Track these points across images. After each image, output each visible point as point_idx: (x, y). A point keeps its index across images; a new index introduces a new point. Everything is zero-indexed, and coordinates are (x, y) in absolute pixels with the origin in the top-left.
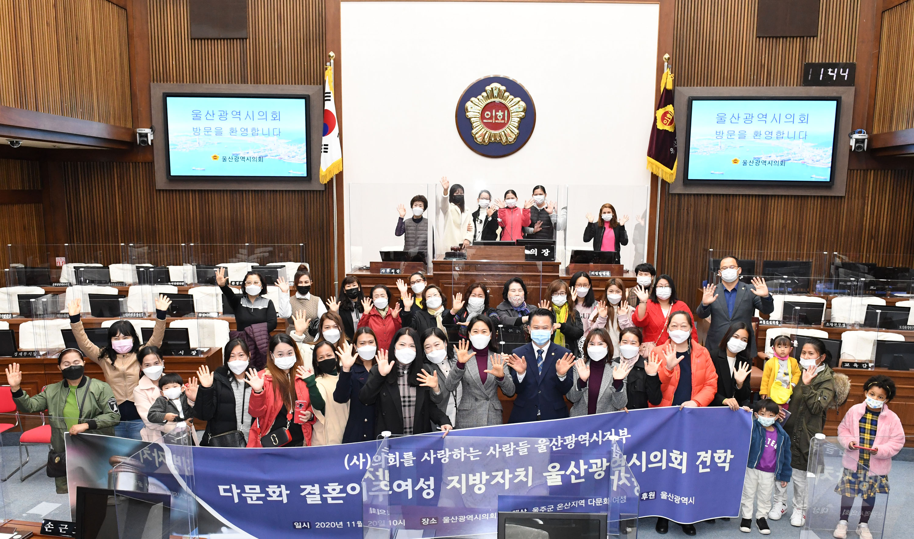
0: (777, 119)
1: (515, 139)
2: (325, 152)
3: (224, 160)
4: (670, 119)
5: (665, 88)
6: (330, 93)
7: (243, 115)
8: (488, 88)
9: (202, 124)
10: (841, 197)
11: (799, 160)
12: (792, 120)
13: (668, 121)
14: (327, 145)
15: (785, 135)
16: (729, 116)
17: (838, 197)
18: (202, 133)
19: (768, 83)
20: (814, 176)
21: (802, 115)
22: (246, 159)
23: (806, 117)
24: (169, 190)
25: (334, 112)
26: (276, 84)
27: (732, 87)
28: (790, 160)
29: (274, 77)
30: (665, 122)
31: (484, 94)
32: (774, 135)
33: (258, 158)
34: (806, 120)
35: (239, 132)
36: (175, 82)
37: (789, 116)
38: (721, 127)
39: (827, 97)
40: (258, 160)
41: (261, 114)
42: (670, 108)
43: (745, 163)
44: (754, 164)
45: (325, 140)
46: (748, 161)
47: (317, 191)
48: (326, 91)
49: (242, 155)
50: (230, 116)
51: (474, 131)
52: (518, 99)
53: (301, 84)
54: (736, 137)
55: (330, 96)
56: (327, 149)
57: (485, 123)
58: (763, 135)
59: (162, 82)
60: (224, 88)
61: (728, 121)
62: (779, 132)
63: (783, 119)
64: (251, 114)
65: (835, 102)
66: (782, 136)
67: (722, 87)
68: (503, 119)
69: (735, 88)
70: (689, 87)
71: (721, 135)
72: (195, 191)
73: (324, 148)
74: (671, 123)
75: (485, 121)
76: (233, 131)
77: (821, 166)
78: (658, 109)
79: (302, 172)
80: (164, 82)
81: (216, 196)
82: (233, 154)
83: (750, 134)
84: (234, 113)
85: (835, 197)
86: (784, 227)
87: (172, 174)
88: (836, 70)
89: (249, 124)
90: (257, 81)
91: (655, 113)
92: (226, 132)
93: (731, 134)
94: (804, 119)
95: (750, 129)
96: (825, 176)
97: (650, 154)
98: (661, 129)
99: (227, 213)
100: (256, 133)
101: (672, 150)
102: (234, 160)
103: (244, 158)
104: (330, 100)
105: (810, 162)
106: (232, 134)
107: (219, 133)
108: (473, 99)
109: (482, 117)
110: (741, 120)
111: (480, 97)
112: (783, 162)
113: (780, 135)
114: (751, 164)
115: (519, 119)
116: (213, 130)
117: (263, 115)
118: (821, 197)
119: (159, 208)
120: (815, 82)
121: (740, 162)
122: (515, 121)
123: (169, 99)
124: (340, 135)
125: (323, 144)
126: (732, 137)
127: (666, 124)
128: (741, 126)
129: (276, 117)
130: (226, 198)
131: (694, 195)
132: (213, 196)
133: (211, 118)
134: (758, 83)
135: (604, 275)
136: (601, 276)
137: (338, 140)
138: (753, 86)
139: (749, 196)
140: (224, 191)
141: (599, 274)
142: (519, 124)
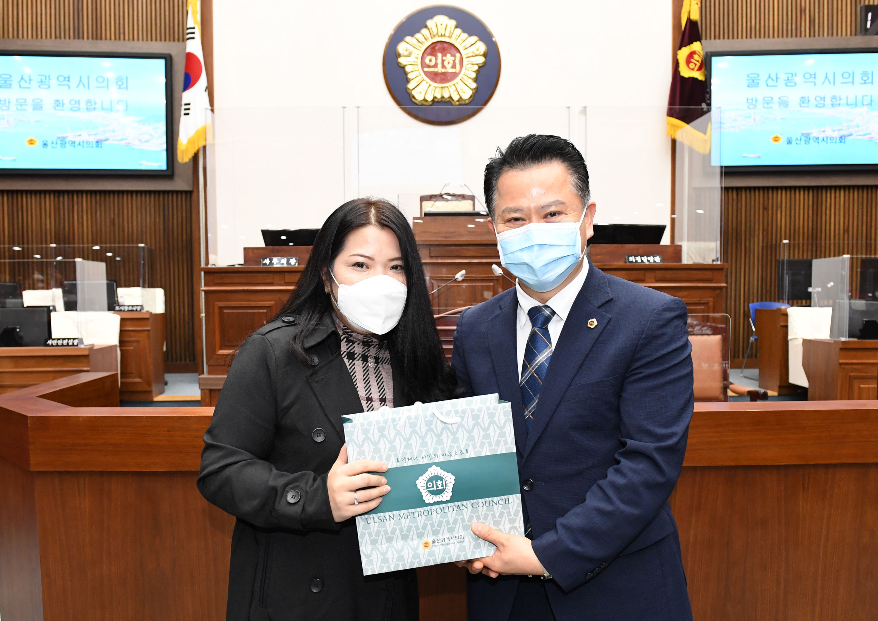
0: (829, 80)
1: (471, 96)
2: (185, 114)
3: (45, 145)
4: (698, 61)
5: (689, 20)
6: (194, 28)
7: (74, 82)
8: (430, 23)
9: (13, 94)
11: (864, 135)
12: (850, 79)
13: (696, 65)
14: (189, 104)
15: (843, 101)
16: (763, 78)
18: (13, 106)
19: (812, 34)
21: (865, 74)
22: (77, 144)
23: (870, 76)
25: (200, 55)
26: (124, 39)
27: (762, 39)
28: (851, 135)
29: (122, 31)
30: (692, 66)
31: (425, 31)
32: (828, 102)
33: (94, 143)
34: (870, 80)
35: (67, 106)
37: (846, 75)
38: (753, 93)
40: (94, 145)
41: (100, 80)
42: (696, 46)
43: (789, 142)
44: (803, 142)
45: (187, 96)
46: (794, 139)
47: (182, 192)
48: (189, 26)
49: (71, 139)
50: (54, 82)
51: (411, 86)
52: (475, 38)
53: (161, 40)
54: (775, 105)
55: (194, 33)
56: (189, 109)
57: (426, 73)
58: (813, 102)
61: (762, 83)
62: (834, 97)
63: (839, 79)
64: (85, 80)
66: (838, 102)
68: (454, 67)
69: (768, 40)
71: (754, 103)
72: (1, 193)
73: (185, 109)
74: (700, 69)
75: (426, 70)
76: (58, 104)
78: (680, 49)
79: (163, 163)
81: (34, 200)
82: (58, 138)
83: (794, 101)
84: (61, 79)
89: (83, 95)
90: (97, 36)
91: (675, 55)
92: (48, 104)
93: (768, 101)
94: (867, 78)
95: (794, 94)
97: (671, 113)
98: (686, 76)
99: (50, 224)
100: (93, 107)
101: (704, 105)
102: (59, 146)
103: (74, 143)
104: (193, 38)
106: (57, 108)
107: (38, 106)
108: (408, 39)
109: (423, 65)
110: (781, 82)
111: (418, 36)
112: (842, 138)
113: (835, 102)
114: (798, 142)
115: (476, 67)
116: (29, 102)
117: (104, 82)
121: (783, 140)
122: (470, 70)
124: (210, 89)
125: (184, 102)
126: (770, 105)
127: (693, 69)
128: (781, 91)
129: (123, 84)
130: (49, 202)
132: (29, 200)
133: (27, 85)
134: (798, 34)
135: (652, 261)
136: (647, 263)
137: (206, 95)
138: (792, 36)
139: (794, 188)
140: (45, 192)
141: (642, 261)
142: (477, 75)
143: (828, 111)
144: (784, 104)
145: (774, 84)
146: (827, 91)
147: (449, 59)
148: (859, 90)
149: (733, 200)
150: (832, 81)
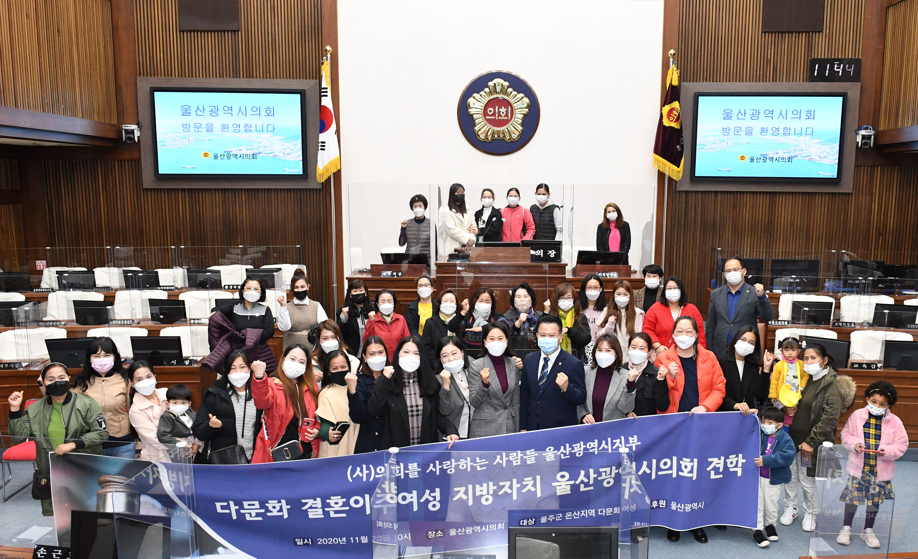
0: (783, 115)
1: (518, 136)
2: (321, 149)
3: (216, 157)
4: (676, 115)
5: (671, 84)
6: (327, 88)
7: (235, 111)
8: (491, 84)
9: (192, 120)
10: (849, 193)
13: (674, 118)
14: (324, 143)
16: (735, 112)
17: (846, 193)
18: (192, 129)
19: (775, 79)
20: (821, 173)
22: (238, 156)
24: (157, 189)
25: (331, 108)
26: (270, 78)
27: (738, 82)
30: (671, 118)
31: (487, 90)
33: (251, 156)
35: (231, 129)
36: (163, 76)
39: (834, 93)
40: (251, 157)
41: (254, 109)
42: (676, 104)
43: (752, 160)
45: (322, 137)
47: (313, 189)
48: (323, 86)
50: (221, 112)
51: (476, 128)
52: (522, 95)
53: (297, 78)
54: (743, 133)
55: (327, 92)
56: (324, 146)
57: (487, 120)
59: (149, 76)
60: (215, 82)
61: (734, 117)
62: (786, 128)
64: (243, 110)
65: (841, 98)
66: (788, 132)
67: (728, 83)
68: (507, 115)
69: (741, 83)
70: (695, 83)
71: (728, 131)
72: (183, 190)
73: (321, 146)
74: (677, 120)
75: (487, 117)
76: (224, 127)
77: (828, 163)
78: (664, 106)
79: (298, 170)
80: (151, 76)
81: (207, 195)
82: (225, 152)
83: (756, 131)
84: (226, 109)
85: (842, 193)
86: (792, 224)
87: (160, 173)
88: (842, 65)
89: (242, 120)
90: (250, 75)
91: (661, 110)
92: (217, 128)
93: (738, 130)
97: (656, 152)
98: (667, 125)
99: (219, 212)
100: (250, 129)
101: (678, 147)
102: (226, 158)
103: (236, 155)
104: (326, 96)
106: (224, 130)
107: (210, 129)
108: (475, 95)
109: (485, 114)
110: (748, 116)
111: (482, 93)
115: (522, 116)
116: (204, 126)
117: (257, 111)
118: (829, 193)
119: (146, 208)
120: (821, 78)
121: (747, 159)
122: (519, 117)
123: (156, 94)
124: (338, 132)
125: (320, 141)
126: (739, 133)
127: (672, 121)
129: (270, 112)
130: (218, 197)
131: (702, 192)
132: (204, 195)
133: (202, 113)
134: (764, 79)
135: (612, 276)
136: (609, 278)
137: (336, 136)
138: (759, 81)
139: (756, 193)
140: (215, 189)
141: (606, 276)
142: (523, 121)
143: (781, 138)
144: (749, 132)
145: (743, 117)
146: (781, 124)
147: (503, 110)
148: (804, 123)
149: (712, 200)
150: (785, 117)
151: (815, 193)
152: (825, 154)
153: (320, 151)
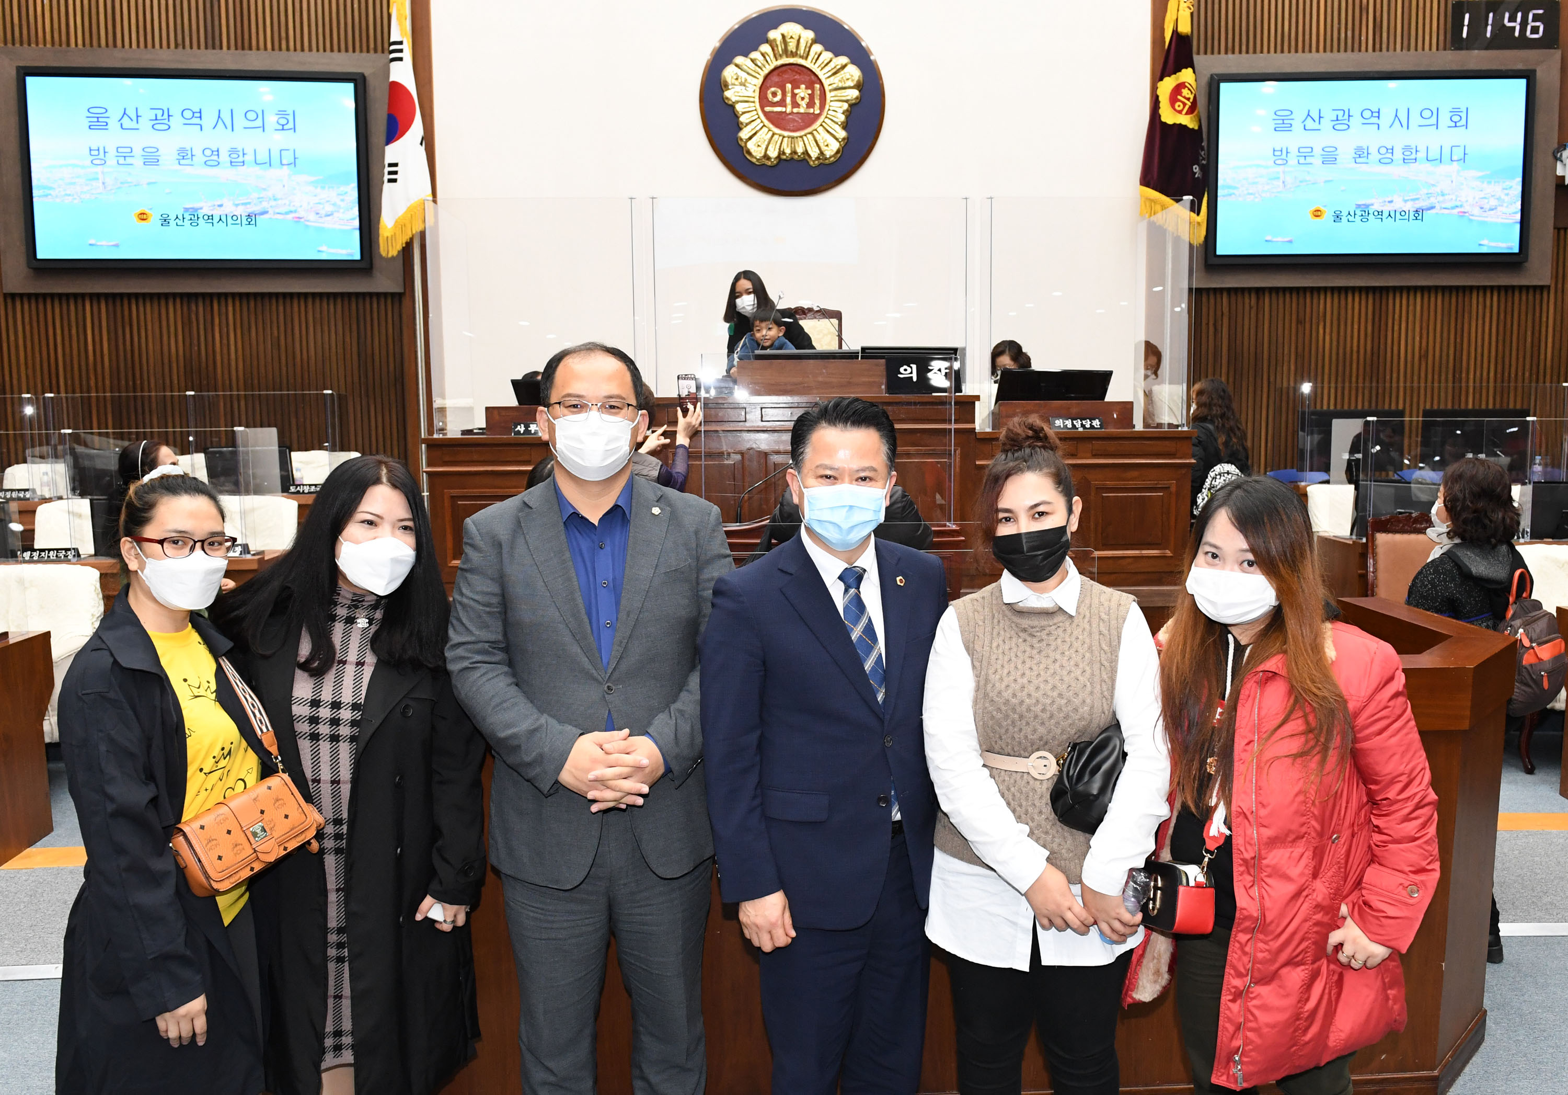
0: (1401, 120)
1: (838, 152)
2: (390, 181)
3: (165, 221)
4: (1188, 99)
5: (1175, 32)
6: (401, 43)
7: (209, 119)
8: (774, 34)
9: (111, 139)
10: (1542, 288)
11: (1453, 208)
12: (1433, 121)
13: (1185, 104)
14: (396, 165)
15: (1422, 155)
16: (1299, 116)
17: (1535, 288)
18: (111, 159)
19: (1377, 46)
20: (1485, 242)
21: (1455, 111)
22: (216, 219)
23: (1464, 115)
24: (37, 296)
25: (411, 86)
26: (288, 49)
27: (1300, 54)
28: (1432, 208)
29: (283, 35)
30: (1179, 106)
31: (765, 48)
32: (1398, 155)
33: (244, 219)
34: (1463, 122)
35: (199, 158)
36: (49, 46)
37: (1427, 114)
38: (1283, 140)
39: (1507, 71)
40: (244, 222)
41: (251, 116)
42: (1187, 75)
43: (1338, 217)
44: (1358, 218)
45: (392, 152)
46: (1345, 213)
47: (386, 295)
48: (392, 40)
49: (206, 211)
50: (176, 121)
51: (744, 134)
52: (843, 60)
53: (346, 49)
54: (1317, 160)
55: (401, 51)
56: (396, 173)
57: (766, 114)
58: (1374, 156)
59: (17, 45)
60: (165, 58)
61: (1297, 125)
62: (1407, 148)
63: (1415, 119)
64: (226, 117)
65: (1523, 82)
66: (1413, 156)
67: (1279, 55)
68: (811, 104)
69: (1307, 55)
70: (1209, 56)
71: (1284, 156)
72: (96, 297)
73: (390, 173)
74: (1191, 111)
75: (768, 109)
76: (184, 155)
77: (1500, 220)
78: (1161, 79)
80: (21, 44)
81: (149, 310)
82: (186, 210)
83: (1346, 154)
84: (188, 114)
85: (1528, 288)
86: (1424, 356)
87: (40, 255)
88: (1519, 15)
89: (223, 140)
90: (243, 43)
91: (1154, 89)
92: (168, 155)
93: (1305, 154)
94: (1459, 118)
95: (1345, 143)
96: (1509, 242)
97: (1147, 180)
98: (1170, 122)
99: (175, 346)
100: (241, 159)
101: (1196, 169)
102: (187, 223)
103: (211, 217)
104: (401, 59)
105: (1476, 211)
106: (182, 162)
107: (152, 159)
108: (739, 60)
109: (763, 100)
110: (1326, 124)
111: (755, 55)
112: (1418, 213)
113: (1410, 156)
114: (1351, 219)
115: (846, 106)
116: (138, 152)
117: (257, 119)
118: (1499, 288)
119: (12, 338)
120: (1476, 40)
121: (1328, 215)
122: (837, 110)
123: (30, 80)
124: (428, 142)
125: (387, 162)
126: (1309, 160)
127: (1180, 112)
128: (1325, 137)
129: (288, 122)
130: (173, 312)
131: (1229, 290)
132: (141, 309)
133: (133, 125)
134: (1356, 46)
135: (1088, 426)
136: (1081, 429)
137: (422, 150)
138: (1346, 51)
139: (1345, 290)
140: (166, 296)
141: (1074, 426)
142: (847, 117)
143: (1398, 170)
144: (1330, 158)
145: (1316, 126)
146: (1398, 138)
147: (802, 92)
148: (1446, 137)
149: (1251, 308)
150: (1405, 124)
151: (1471, 288)
152: (1493, 202)
153: (387, 187)
